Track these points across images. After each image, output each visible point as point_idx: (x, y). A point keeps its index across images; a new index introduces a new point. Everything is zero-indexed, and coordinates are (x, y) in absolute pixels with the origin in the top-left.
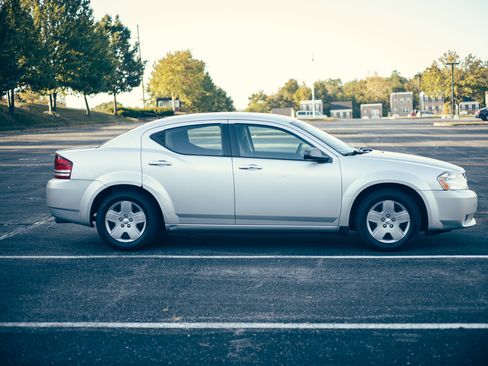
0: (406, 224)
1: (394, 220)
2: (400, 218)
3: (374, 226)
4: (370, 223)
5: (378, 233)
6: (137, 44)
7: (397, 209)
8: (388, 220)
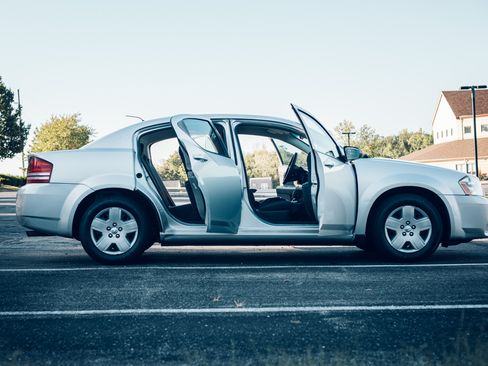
0: (427, 231)
1: (414, 227)
2: (421, 226)
3: (392, 234)
4: (388, 230)
5: (398, 242)
6: (20, 107)
7: (418, 216)
8: (408, 227)
